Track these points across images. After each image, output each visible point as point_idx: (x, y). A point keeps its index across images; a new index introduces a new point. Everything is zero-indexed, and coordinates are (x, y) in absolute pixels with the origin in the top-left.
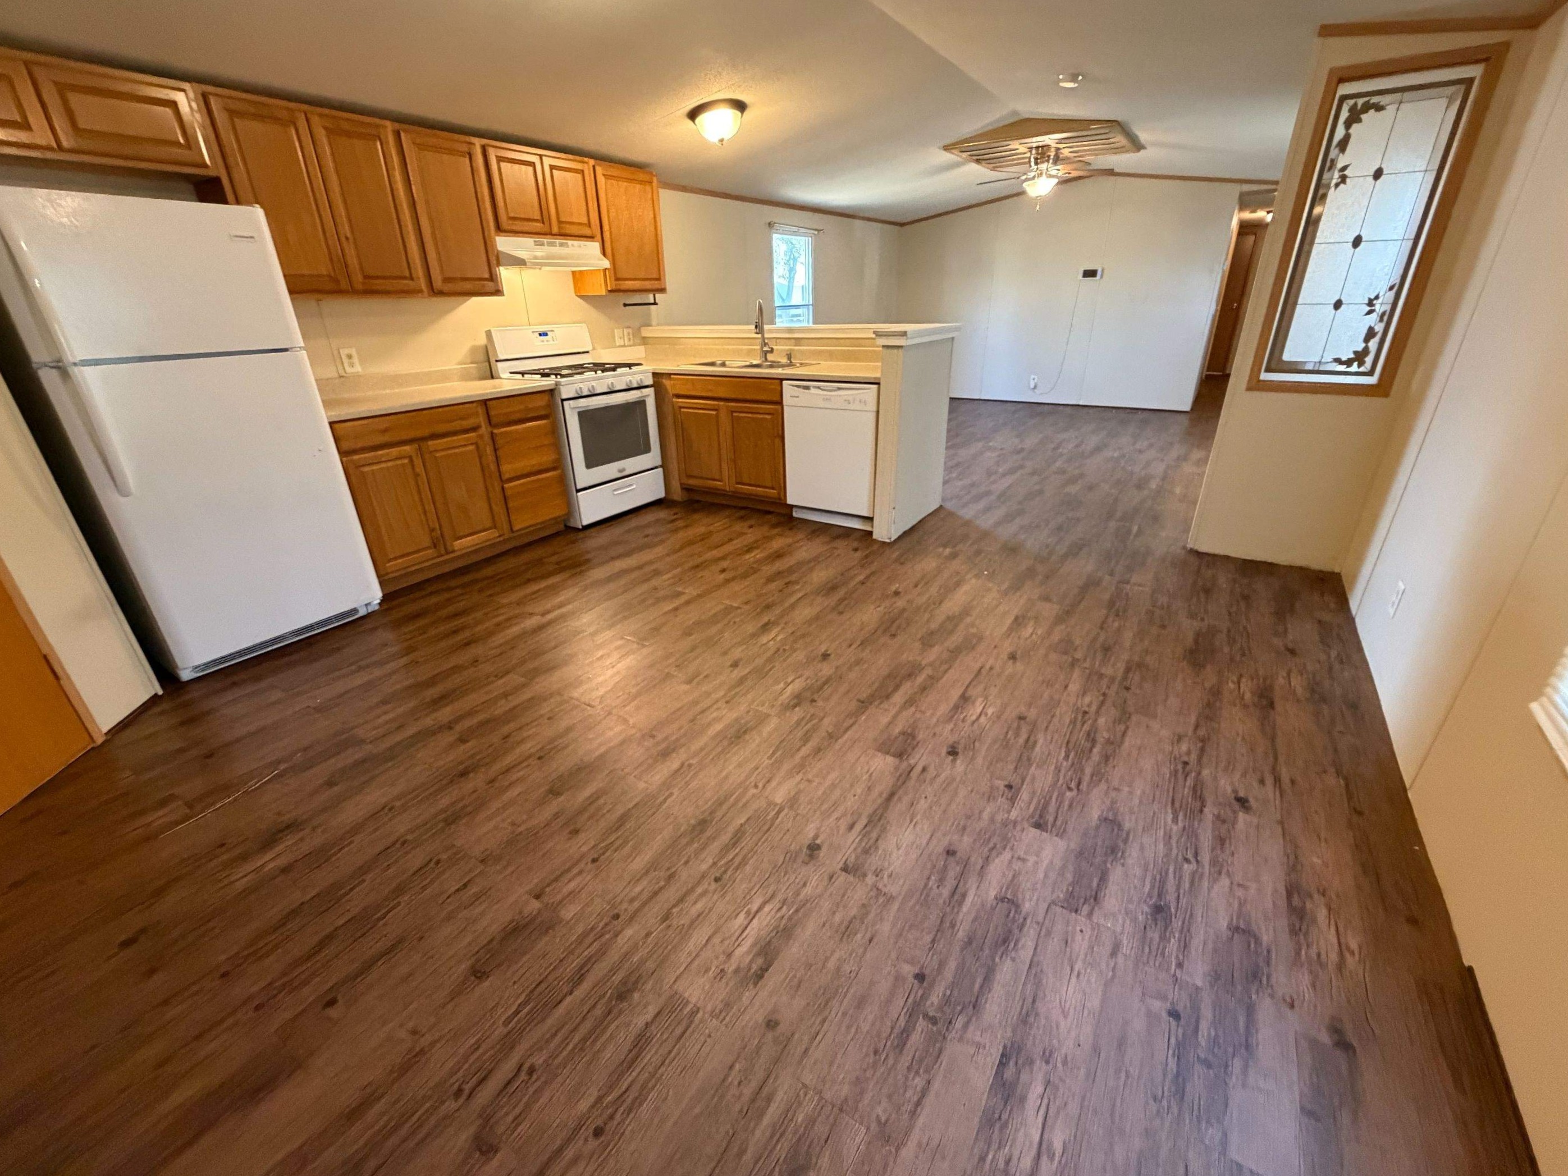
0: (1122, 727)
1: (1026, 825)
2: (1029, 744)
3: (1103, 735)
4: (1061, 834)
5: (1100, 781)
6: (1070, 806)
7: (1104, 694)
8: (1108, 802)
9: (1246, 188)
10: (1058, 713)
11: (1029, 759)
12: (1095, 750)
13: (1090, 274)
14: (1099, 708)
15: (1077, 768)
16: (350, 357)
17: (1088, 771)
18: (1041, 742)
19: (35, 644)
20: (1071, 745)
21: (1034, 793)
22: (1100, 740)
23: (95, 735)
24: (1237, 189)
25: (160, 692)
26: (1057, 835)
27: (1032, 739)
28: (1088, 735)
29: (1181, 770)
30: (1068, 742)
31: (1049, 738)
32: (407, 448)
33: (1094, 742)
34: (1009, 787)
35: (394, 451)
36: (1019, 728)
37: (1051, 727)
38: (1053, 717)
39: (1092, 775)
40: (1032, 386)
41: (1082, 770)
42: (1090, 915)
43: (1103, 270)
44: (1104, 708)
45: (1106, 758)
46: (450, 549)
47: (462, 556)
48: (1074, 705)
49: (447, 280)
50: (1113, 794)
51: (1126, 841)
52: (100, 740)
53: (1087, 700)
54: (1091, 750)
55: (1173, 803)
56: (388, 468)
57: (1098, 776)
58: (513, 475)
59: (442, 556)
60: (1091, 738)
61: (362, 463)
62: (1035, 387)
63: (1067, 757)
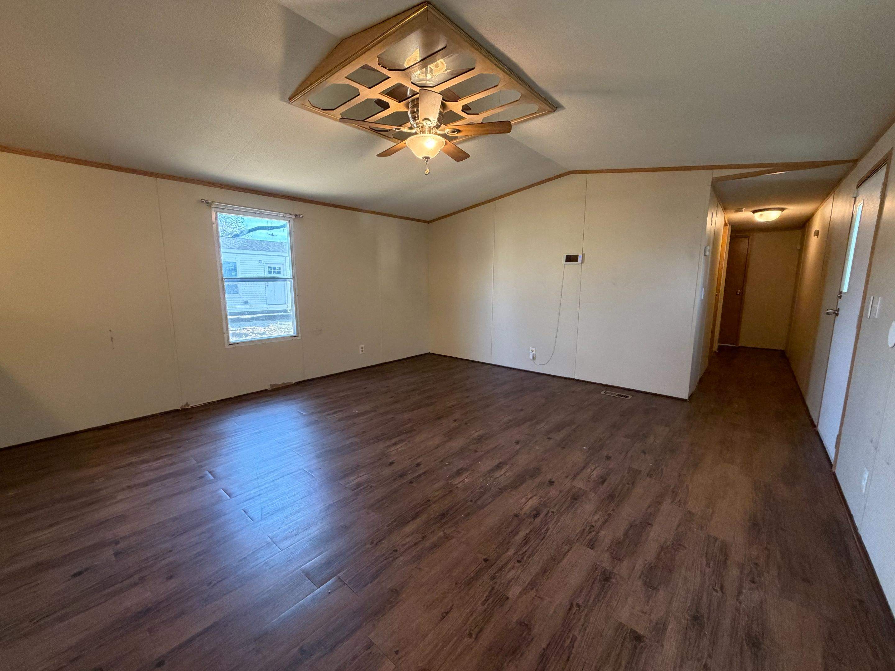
9: (718, 173)
13: (571, 259)
24: (707, 177)
40: (531, 357)
43: (583, 255)
62: (534, 358)
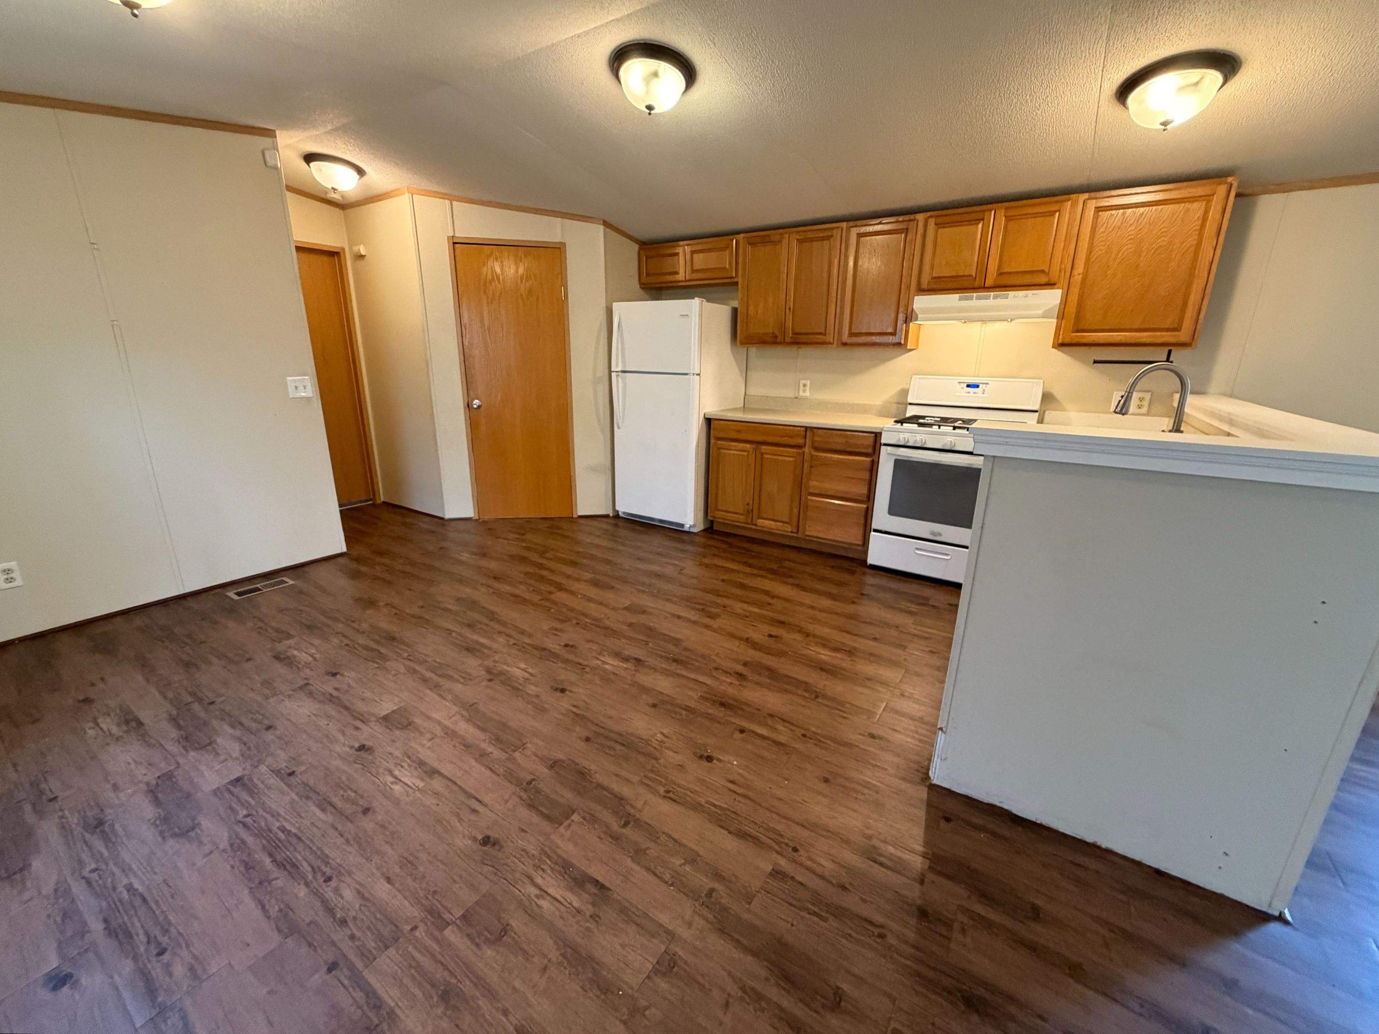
0: (274, 911)
1: (246, 772)
2: (325, 804)
3: (281, 880)
4: (216, 792)
5: (231, 845)
6: (231, 808)
7: (343, 922)
8: (205, 840)
10: (349, 849)
11: (308, 798)
12: (268, 861)
14: (324, 902)
15: (264, 833)
16: (805, 385)
17: (250, 840)
18: (322, 816)
19: (570, 471)
20: (294, 841)
21: (269, 788)
22: (275, 872)
23: (574, 513)
25: (611, 515)
26: (218, 788)
27: (329, 808)
28: (294, 866)
29: (160, 938)
30: (299, 839)
31: (319, 824)
32: (748, 446)
33: (280, 865)
34: (291, 774)
35: (741, 445)
36: (354, 803)
37: (332, 832)
38: (348, 841)
39: (243, 842)
41: (255, 835)
42: (148, 784)
44: (318, 904)
45: (249, 867)
46: (754, 522)
47: (760, 531)
48: (350, 873)
49: (852, 334)
50: (207, 848)
51: (161, 833)
52: (575, 516)
53: (348, 894)
54: (271, 855)
55: (144, 900)
56: (734, 454)
57: (237, 846)
58: (817, 492)
59: (747, 524)
60: (289, 867)
61: (725, 447)
63: (283, 829)
